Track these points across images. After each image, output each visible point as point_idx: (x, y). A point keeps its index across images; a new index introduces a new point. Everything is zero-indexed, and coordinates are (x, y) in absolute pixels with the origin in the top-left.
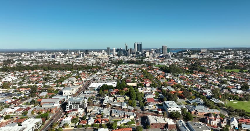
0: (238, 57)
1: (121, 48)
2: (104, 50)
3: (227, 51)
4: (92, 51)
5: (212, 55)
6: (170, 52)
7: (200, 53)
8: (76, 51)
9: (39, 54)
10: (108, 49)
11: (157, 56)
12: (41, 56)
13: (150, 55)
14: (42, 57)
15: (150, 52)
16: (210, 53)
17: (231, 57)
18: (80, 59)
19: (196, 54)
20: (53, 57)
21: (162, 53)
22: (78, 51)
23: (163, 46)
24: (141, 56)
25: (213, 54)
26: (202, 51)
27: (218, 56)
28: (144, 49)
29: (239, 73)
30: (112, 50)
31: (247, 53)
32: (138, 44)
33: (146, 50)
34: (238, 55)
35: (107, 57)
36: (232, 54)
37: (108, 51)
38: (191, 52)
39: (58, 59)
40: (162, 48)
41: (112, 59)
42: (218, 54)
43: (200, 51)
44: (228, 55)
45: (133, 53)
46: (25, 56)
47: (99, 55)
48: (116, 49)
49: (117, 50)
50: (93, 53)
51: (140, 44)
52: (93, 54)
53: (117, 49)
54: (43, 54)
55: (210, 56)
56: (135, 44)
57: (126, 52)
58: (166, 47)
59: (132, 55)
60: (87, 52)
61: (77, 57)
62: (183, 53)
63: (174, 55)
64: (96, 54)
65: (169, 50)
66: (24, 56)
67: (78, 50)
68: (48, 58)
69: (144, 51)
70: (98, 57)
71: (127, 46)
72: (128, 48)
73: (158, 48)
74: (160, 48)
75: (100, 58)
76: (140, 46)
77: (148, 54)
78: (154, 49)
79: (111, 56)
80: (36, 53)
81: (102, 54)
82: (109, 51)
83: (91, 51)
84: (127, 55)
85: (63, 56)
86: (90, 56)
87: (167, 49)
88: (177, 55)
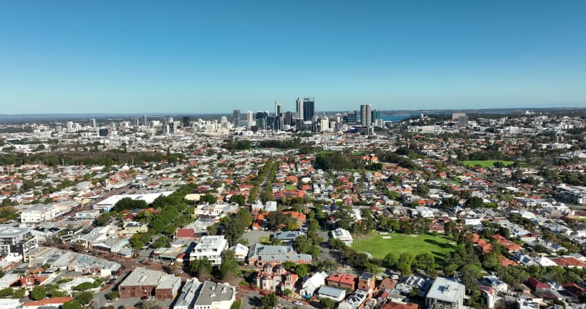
0: (528, 132)
1: (267, 112)
2: (226, 115)
3: (513, 116)
4: (201, 120)
5: (471, 126)
6: (377, 120)
7: (446, 122)
8: (163, 119)
9: (78, 128)
10: (236, 113)
12: (78, 132)
13: (330, 127)
14: (79, 134)
15: (331, 120)
16: (470, 122)
17: (513, 130)
19: (437, 124)
21: (361, 123)
23: (362, 107)
24: (309, 130)
25: (475, 124)
26: (455, 116)
27: (484, 129)
28: (322, 113)
29: (489, 169)
30: (245, 117)
31: (552, 122)
32: (306, 101)
34: (530, 127)
35: (227, 132)
36: (518, 124)
37: (236, 118)
38: (429, 119)
41: (235, 137)
42: (487, 124)
43: (450, 118)
44: (508, 125)
45: (292, 124)
46: (42, 130)
48: (254, 114)
49: (259, 116)
50: (201, 124)
51: (311, 101)
52: (201, 127)
53: (259, 114)
54: (86, 128)
55: (467, 128)
56: (297, 101)
57: (274, 121)
58: (369, 109)
60: (186, 121)
62: (411, 121)
63: (386, 127)
64: (208, 125)
65: (375, 115)
67: (168, 117)
68: (92, 136)
69: (317, 118)
71: (278, 107)
72: (283, 111)
73: (351, 111)
74: (356, 112)
76: (309, 108)
77: (325, 124)
78: (341, 113)
79: (240, 130)
80: (72, 123)
81: (220, 125)
82: (239, 119)
83: (196, 118)
85: (130, 130)
86: (190, 130)
87: (372, 112)
88: (395, 127)
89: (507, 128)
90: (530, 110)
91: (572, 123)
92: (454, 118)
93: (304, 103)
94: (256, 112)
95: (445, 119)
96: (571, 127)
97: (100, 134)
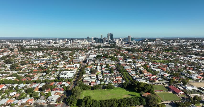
1: (98, 37)
3: (174, 40)
4: (76, 40)
5: (162, 42)
6: (133, 40)
7: (154, 41)
8: (63, 39)
10: (88, 37)
11: (124, 43)
13: (119, 42)
15: (119, 40)
17: (175, 44)
18: (70, 45)
21: (128, 41)
22: (65, 39)
23: (128, 36)
24: (113, 43)
26: (157, 40)
27: (166, 43)
29: (171, 52)
30: (91, 39)
31: (186, 42)
32: (110, 34)
33: (116, 39)
34: (180, 43)
35: (88, 43)
36: (176, 42)
37: (88, 39)
38: (149, 40)
39: (52, 44)
40: (128, 37)
41: (93, 45)
42: (167, 42)
43: (155, 40)
44: (173, 42)
45: (107, 41)
46: (25, 42)
47: (82, 42)
48: (93, 38)
49: (95, 39)
50: (77, 41)
51: (112, 34)
53: (95, 38)
54: (39, 42)
56: (108, 34)
57: (101, 40)
59: (106, 42)
60: (72, 39)
61: (66, 43)
62: (143, 41)
63: (136, 43)
64: (79, 41)
65: (133, 39)
71: (102, 36)
72: (103, 37)
74: (126, 38)
75: (83, 44)
76: (111, 36)
77: (117, 41)
78: (122, 38)
79: (91, 43)
80: (33, 40)
81: (84, 41)
84: (102, 43)
85: (54, 42)
86: (75, 43)
87: (131, 38)
88: (139, 43)
89: (173, 43)
90: (179, 38)
91: (192, 42)
92: (156, 40)
93: (110, 35)
96: (192, 43)
97: (48, 44)
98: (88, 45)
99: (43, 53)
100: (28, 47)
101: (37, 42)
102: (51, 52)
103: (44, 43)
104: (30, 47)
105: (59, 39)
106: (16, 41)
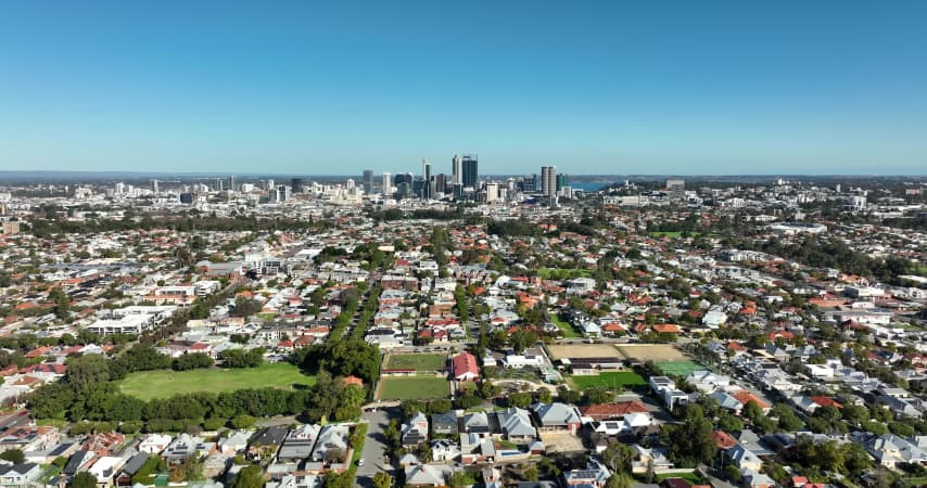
1: (411, 174)
2: (353, 178)
4: (315, 183)
5: (688, 197)
6: (563, 188)
7: (656, 192)
8: (260, 182)
9: (134, 192)
10: (367, 174)
11: (522, 197)
12: (142, 197)
13: (499, 196)
14: (147, 200)
15: (500, 187)
16: (687, 193)
18: (275, 205)
19: (643, 194)
20: (185, 198)
21: (542, 192)
22: (267, 182)
23: (543, 169)
24: (471, 199)
25: (693, 195)
26: (670, 184)
27: (702, 201)
28: (484, 178)
30: (380, 180)
32: (466, 159)
33: (490, 179)
35: (360, 201)
36: (748, 196)
37: (368, 181)
38: (635, 188)
39: (203, 205)
40: (539, 173)
41: (374, 206)
42: (709, 195)
43: (664, 186)
45: (447, 191)
46: (86, 195)
47: (336, 194)
48: (391, 177)
49: (399, 180)
50: (316, 189)
51: (474, 159)
52: (318, 193)
53: (398, 176)
54: (148, 192)
55: (682, 200)
56: (454, 160)
57: (422, 187)
58: (553, 172)
59: (442, 195)
60: (297, 184)
61: (264, 200)
63: (575, 198)
64: (328, 191)
65: (561, 181)
66: (83, 196)
67: (267, 179)
68: (169, 201)
69: (481, 183)
70: (332, 200)
71: (428, 167)
73: (529, 174)
74: (535, 176)
75: (336, 205)
76: (470, 168)
77: (492, 192)
78: (515, 177)
79: (376, 198)
80: (122, 185)
81: (346, 191)
82: (371, 183)
83: (309, 181)
84: (426, 197)
85: (217, 196)
86: (305, 197)
87: (558, 177)
88: (588, 197)
92: (669, 186)
93: (464, 163)
94: (395, 175)
95: (657, 188)
97: (182, 201)
98: (358, 206)
99: (124, 239)
100: (80, 217)
101: (139, 192)
102: (160, 235)
103: (164, 200)
104: (86, 216)
105: (242, 181)
106: (51, 187)
